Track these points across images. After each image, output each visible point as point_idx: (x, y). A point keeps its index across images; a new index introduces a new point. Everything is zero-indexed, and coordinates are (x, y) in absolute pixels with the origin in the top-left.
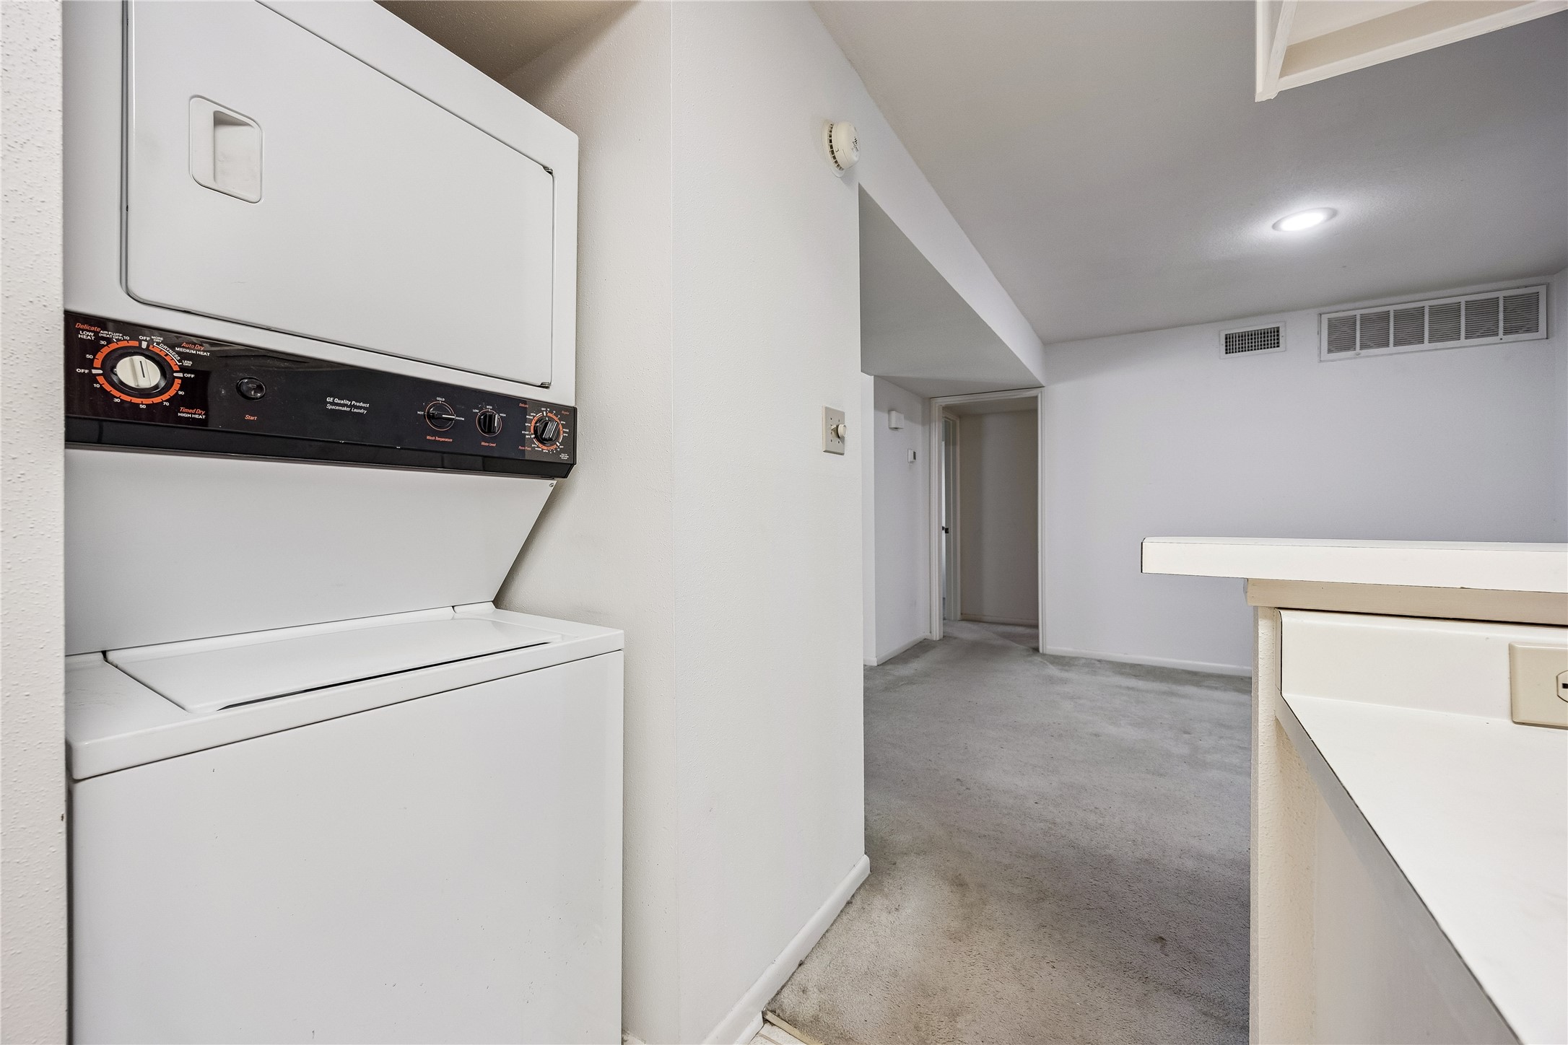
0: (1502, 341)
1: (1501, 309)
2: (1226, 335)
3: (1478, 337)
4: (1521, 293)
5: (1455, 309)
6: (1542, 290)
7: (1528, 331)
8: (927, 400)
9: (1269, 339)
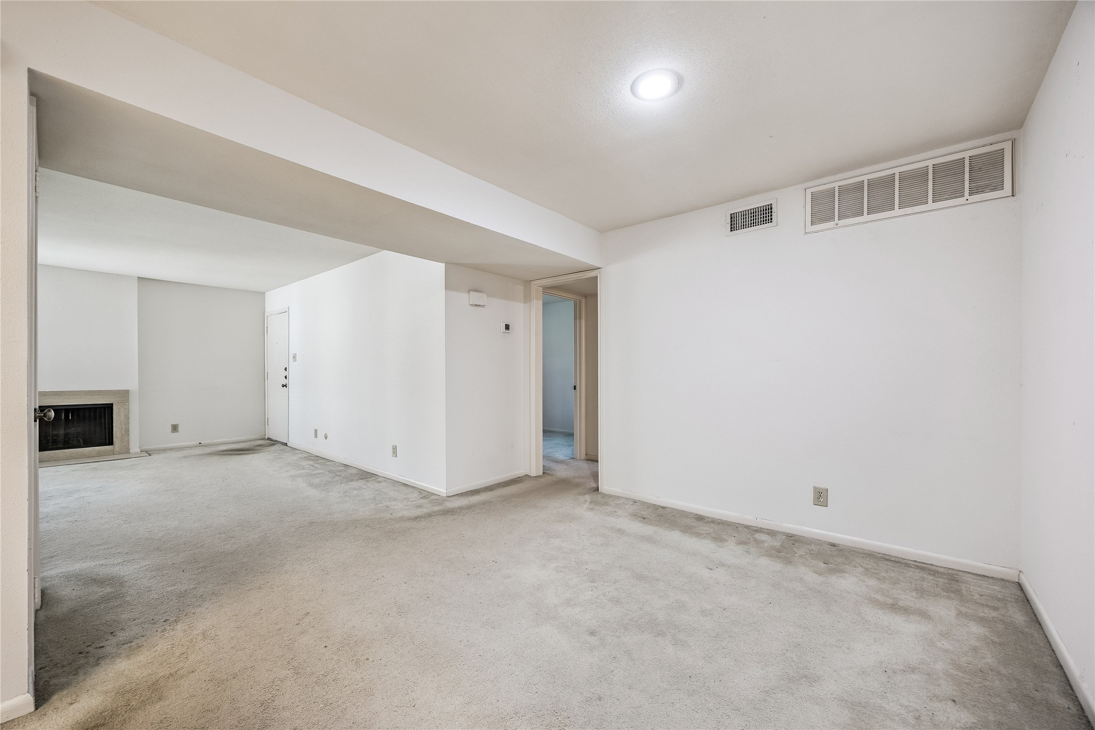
0: (968, 202)
1: (967, 169)
2: (731, 214)
3: (947, 199)
4: (989, 151)
5: (923, 173)
6: (1007, 146)
7: (993, 190)
8: (527, 283)
9: (764, 215)
